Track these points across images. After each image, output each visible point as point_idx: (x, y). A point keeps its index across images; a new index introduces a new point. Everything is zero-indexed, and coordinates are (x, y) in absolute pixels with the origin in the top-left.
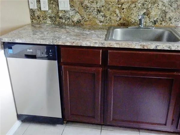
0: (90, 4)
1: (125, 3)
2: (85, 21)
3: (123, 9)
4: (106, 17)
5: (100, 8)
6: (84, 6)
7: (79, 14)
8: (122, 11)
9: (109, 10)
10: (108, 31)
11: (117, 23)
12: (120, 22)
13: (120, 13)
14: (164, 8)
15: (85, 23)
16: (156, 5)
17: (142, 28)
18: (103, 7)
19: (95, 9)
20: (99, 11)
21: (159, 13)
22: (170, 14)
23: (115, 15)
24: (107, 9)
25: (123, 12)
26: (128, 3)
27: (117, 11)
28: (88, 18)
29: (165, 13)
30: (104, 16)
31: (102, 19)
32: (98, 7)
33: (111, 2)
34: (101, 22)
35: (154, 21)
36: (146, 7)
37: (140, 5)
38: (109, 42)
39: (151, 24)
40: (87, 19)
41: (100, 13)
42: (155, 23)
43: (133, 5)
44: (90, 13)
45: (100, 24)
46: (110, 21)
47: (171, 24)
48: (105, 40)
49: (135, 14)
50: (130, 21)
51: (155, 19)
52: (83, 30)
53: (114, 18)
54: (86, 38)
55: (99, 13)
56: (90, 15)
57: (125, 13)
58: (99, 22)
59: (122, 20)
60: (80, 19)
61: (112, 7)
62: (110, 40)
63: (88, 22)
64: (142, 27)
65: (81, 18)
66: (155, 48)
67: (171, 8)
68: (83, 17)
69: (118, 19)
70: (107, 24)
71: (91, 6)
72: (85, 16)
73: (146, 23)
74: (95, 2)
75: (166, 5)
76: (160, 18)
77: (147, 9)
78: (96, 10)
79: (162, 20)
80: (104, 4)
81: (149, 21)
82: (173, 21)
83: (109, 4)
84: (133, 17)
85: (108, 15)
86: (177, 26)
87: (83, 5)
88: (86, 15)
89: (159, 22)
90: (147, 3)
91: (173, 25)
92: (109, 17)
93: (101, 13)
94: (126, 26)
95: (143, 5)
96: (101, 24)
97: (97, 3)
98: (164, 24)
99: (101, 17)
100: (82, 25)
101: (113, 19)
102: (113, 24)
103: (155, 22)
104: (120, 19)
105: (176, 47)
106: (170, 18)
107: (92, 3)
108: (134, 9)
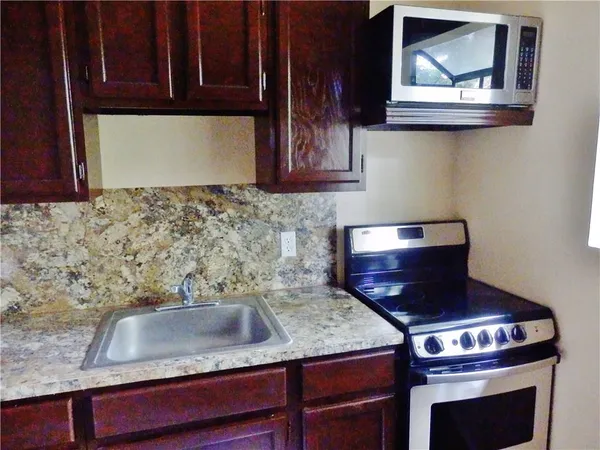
0: (45, 261)
1: (142, 251)
2: (34, 306)
3: (140, 265)
4: (97, 288)
5: (75, 267)
6: (28, 267)
7: (13, 290)
8: (138, 269)
9: (101, 269)
10: (97, 329)
11: (128, 299)
12: (135, 295)
13: (134, 274)
14: (235, 255)
15: (35, 311)
16: (216, 249)
17: (190, 307)
18: (83, 264)
19: (61, 272)
20: (74, 276)
21: (227, 266)
22: (251, 266)
23: (120, 281)
24: (96, 269)
25: (141, 272)
26: (150, 249)
27: (126, 271)
28: (44, 297)
29: (240, 264)
30: (91, 286)
31: (86, 294)
32: (72, 265)
33: (107, 252)
34: (83, 301)
35: (219, 284)
36: (195, 256)
37: (179, 251)
38: (92, 373)
39: (213, 291)
40: (40, 300)
41: (76, 279)
42: (222, 290)
43: (164, 255)
44: (48, 283)
45: (81, 307)
46: (109, 296)
47: (256, 288)
48: (82, 368)
49: (170, 273)
50: (162, 290)
51: (220, 280)
52: (23, 339)
53: (118, 287)
54: (21, 371)
55: (74, 281)
56: (47, 287)
57: (144, 274)
58: (77, 302)
59: (139, 290)
60: (16, 300)
61: (110, 261)
62: (96, 366)
63: (44, 306)
64: (190, 304)
65: (20, 299)
66: (214, 369)
67: (250, 254)
68: (28, 296)
69: (130, 289)
70: (100, 305)
71: (50, 264)
72: (34, 292)
73: (200, 290)
74: (61, 254)
75: (238, 248)
76: (230, 276)
77: (198, 260)
78: (64, 274)
79: (234, 280)
80: (87, 258)
81: (207, 286)
82: (259, 279)
83: (102, 256)
84: (166, 280)
85: (101, 283)
86: (269, 291)
87: (24, 264)
88: (37, 289)
89: (231, 287)
90: (195, 247)
91: (261, 288)
92: (103, 287)
93: (81, 281)
94: (152, 304)
95: (188, 251)
96: (85, 306)
97: (66, 257)
98: (241, 288)
99: (82, 290)
100: (25, 317)
101: (117, 289)
102: (117, 304)
103: (221, 287)
104: (135, 288)
105: (262, 357)
106: (251, 274)
107: (51, 258)
108: (166, 262)
